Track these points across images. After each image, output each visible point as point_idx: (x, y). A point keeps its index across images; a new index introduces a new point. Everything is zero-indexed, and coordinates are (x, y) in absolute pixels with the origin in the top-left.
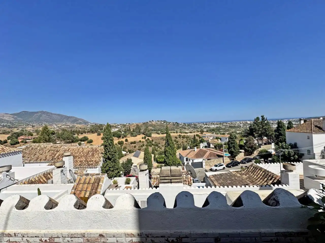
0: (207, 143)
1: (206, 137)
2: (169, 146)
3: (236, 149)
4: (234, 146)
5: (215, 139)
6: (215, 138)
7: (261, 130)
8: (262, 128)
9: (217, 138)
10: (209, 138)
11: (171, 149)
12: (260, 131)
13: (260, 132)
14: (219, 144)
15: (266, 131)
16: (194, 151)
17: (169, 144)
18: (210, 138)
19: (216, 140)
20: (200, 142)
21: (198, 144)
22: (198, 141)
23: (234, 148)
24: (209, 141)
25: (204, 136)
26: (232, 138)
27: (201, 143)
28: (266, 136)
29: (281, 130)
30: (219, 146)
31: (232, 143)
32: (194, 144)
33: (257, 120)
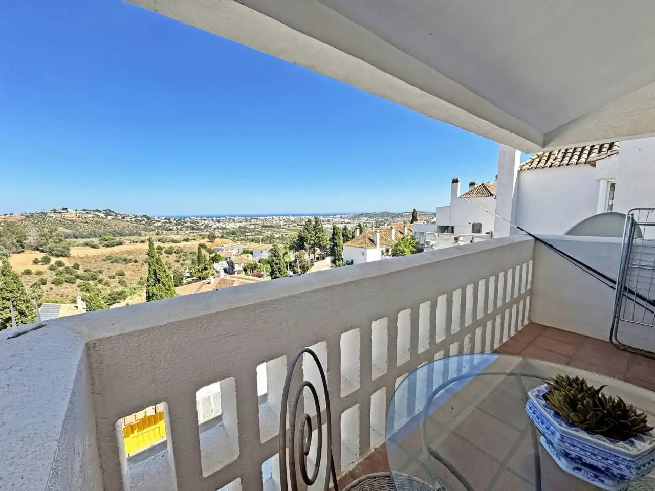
0: (227, 262)
1: (224, 251)
2: (161, 285)
3: (282, 273)
4: (279, 268)
5: (242, 253)
6: (241, 251)
7: (313, 238)
8: (315, 235)
9: (245, 252)
10: (229, 251)
11: (165, 289)
12: (312, 240)
13: (312, 242)
14: (252, 265)
15: (320, 241)
16: (209, 283)
17: (158, 279)
18: (231, 251)
19: (244, 256)
20: (213, 260)
21: (208, 266)
22: (208, 258)
23: (280, 272)
24: (231, 259)
25: (221, 248)
26: (277, 255)
27: (214, 263)
28: (320, 246)
29: (336, 239)
30: (251, 267)
31: (276, 264)
32: (198, 266)
33: (308, 224)
